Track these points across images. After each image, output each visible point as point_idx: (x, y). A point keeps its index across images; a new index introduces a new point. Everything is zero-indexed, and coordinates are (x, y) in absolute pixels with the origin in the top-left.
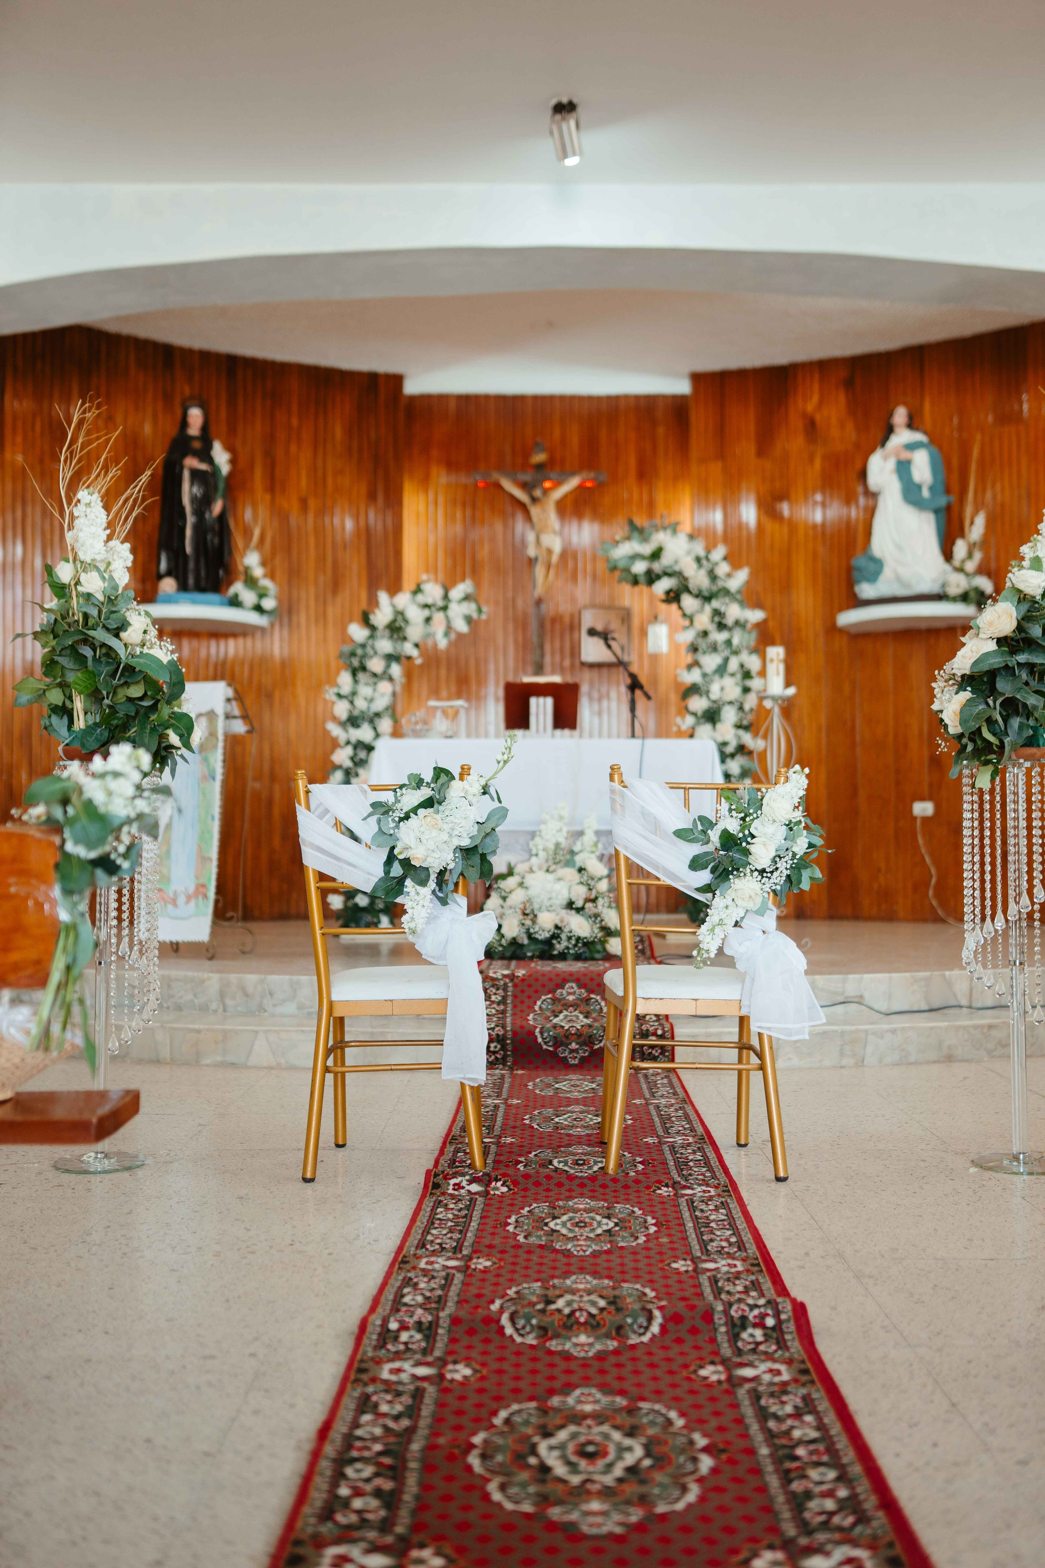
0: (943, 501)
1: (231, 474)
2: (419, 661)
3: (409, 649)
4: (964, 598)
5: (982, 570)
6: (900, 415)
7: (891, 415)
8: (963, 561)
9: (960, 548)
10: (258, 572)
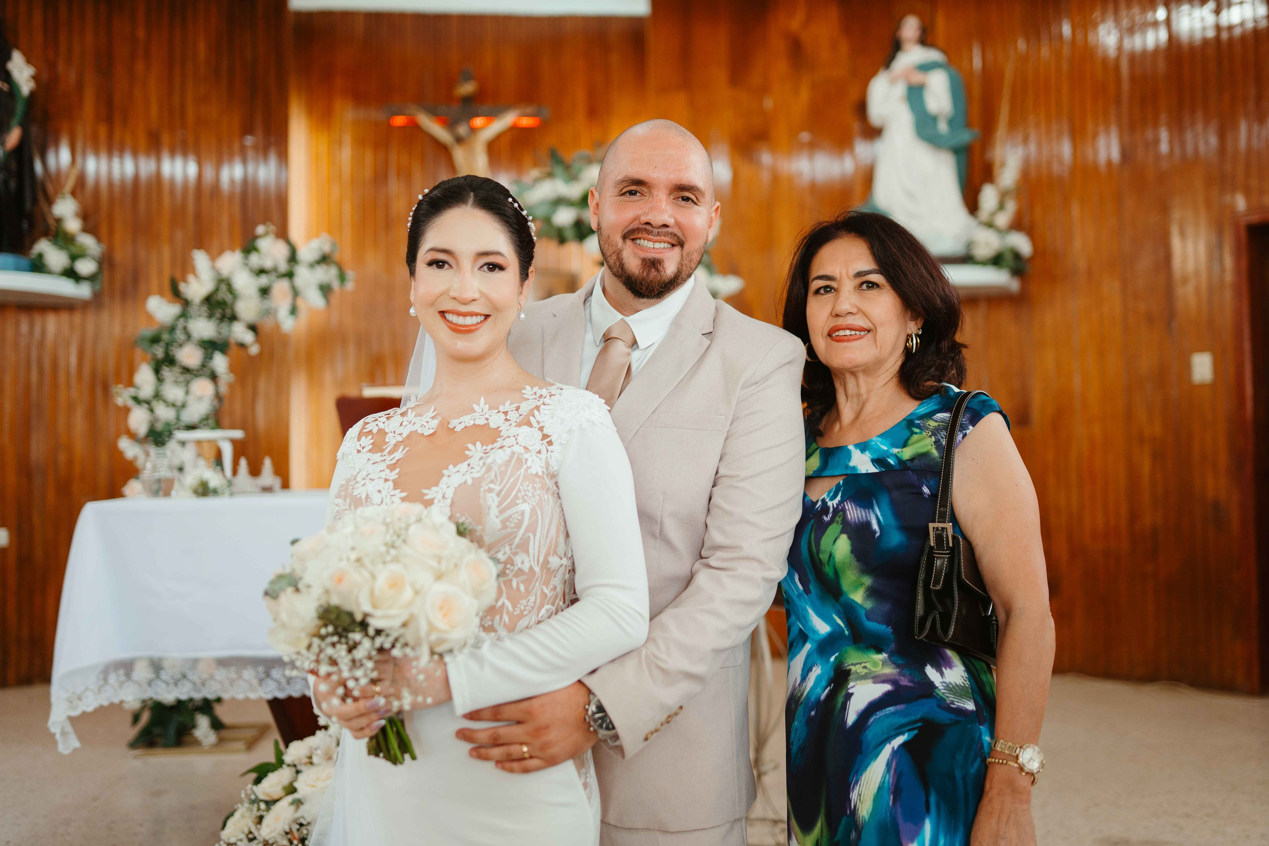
0: (965, 137)
1: (32, 94)
2: (254, 350)
3: (240, 332)
4: (996, 261)
5: (1017, 225)
6: (910, 27)
7: (897, 27)
8: (993, 214)
9: (989, 197)
10: (73, 225)
